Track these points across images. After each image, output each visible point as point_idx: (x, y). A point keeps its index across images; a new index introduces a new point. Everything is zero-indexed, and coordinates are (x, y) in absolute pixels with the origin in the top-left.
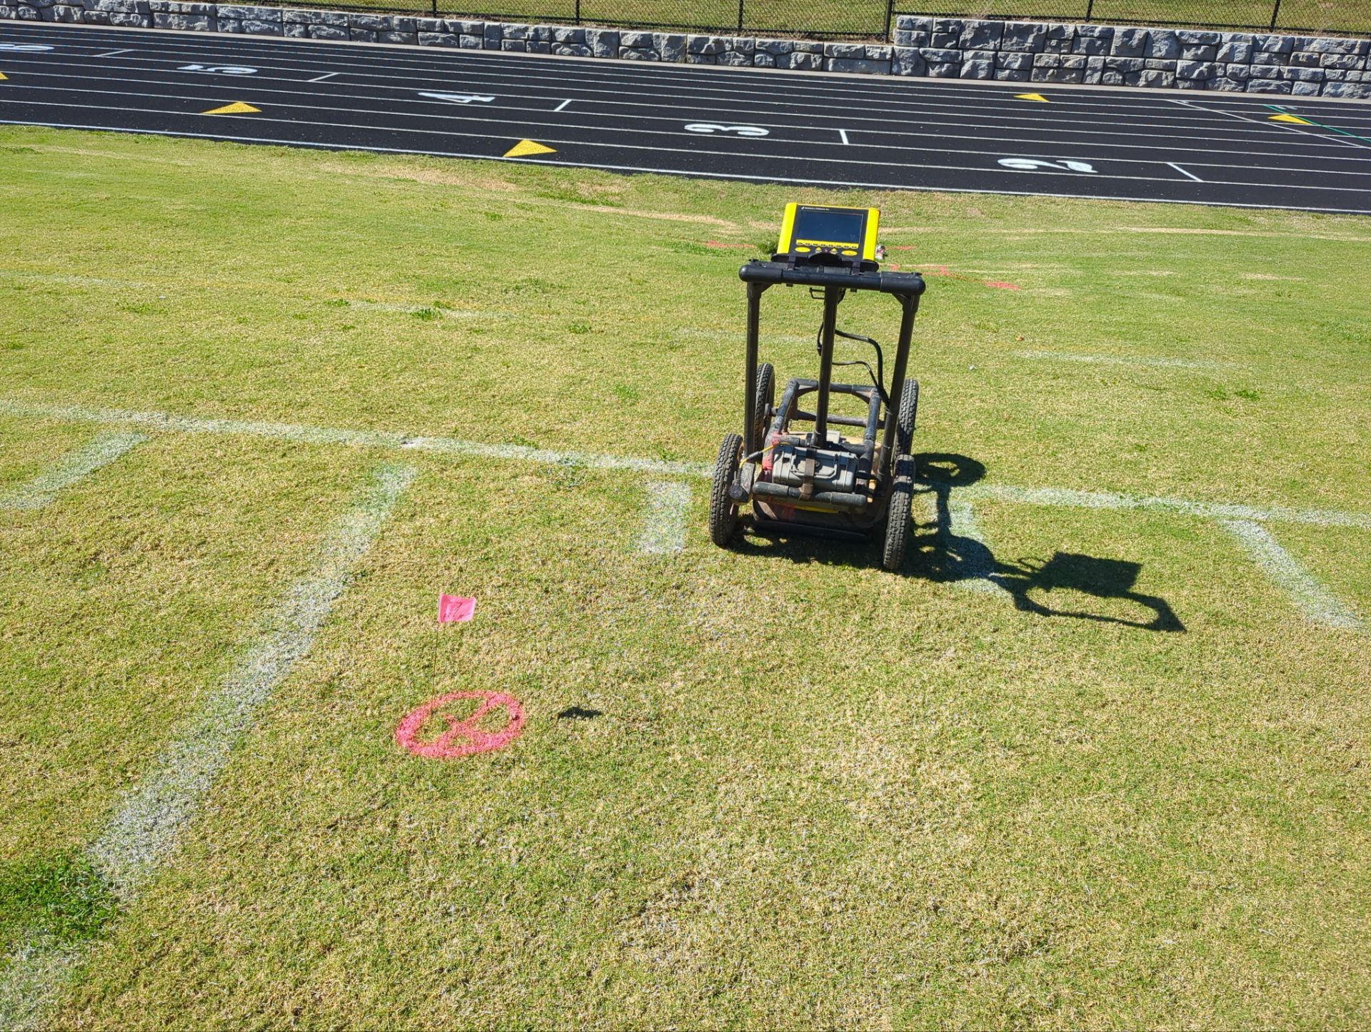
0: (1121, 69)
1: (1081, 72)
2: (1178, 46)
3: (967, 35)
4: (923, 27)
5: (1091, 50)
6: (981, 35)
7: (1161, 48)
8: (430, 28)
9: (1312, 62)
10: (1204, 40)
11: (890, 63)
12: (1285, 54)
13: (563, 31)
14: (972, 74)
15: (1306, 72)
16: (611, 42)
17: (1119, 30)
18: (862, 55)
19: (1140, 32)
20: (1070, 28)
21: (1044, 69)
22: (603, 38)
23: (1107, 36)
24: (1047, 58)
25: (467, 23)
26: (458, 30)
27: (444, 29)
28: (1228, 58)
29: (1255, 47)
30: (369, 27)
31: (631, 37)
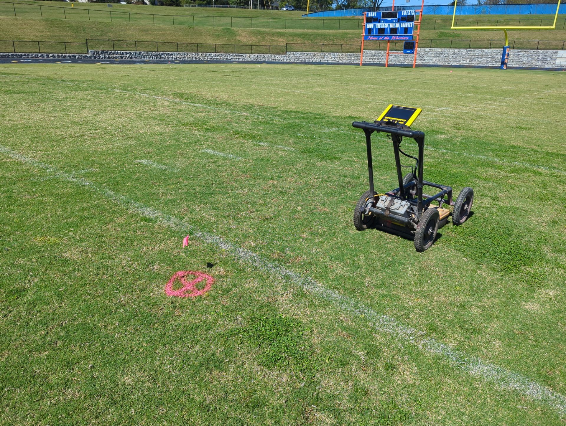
0: (121, 57)
1: (116, 57)
2: (127, 54)
3: (100, 53)
4: (94, 52)
5: (116, 55)
6: (102, 53)
7: (125, 54)
8: (17, 55)
9: (143, 55)
10: (130, 53)
11: (90, 57)
12: (139, 54)
13: (40, 55)
14: (102, 58)
15: (143, 56)
16: (48, 56)
17: (119, 52)
18: (86, 56)
19: (122, 52)
20: (113, 52)
21: (111, 57)
22: (46, 55)
23: (118, 52)
24: (111, 56)
25: (23, 54)
26: (22, 55)
27: (19, 55)
28: (133, 55)
29: (136, 53)
30: (6, 55)
31: (51, 55)
